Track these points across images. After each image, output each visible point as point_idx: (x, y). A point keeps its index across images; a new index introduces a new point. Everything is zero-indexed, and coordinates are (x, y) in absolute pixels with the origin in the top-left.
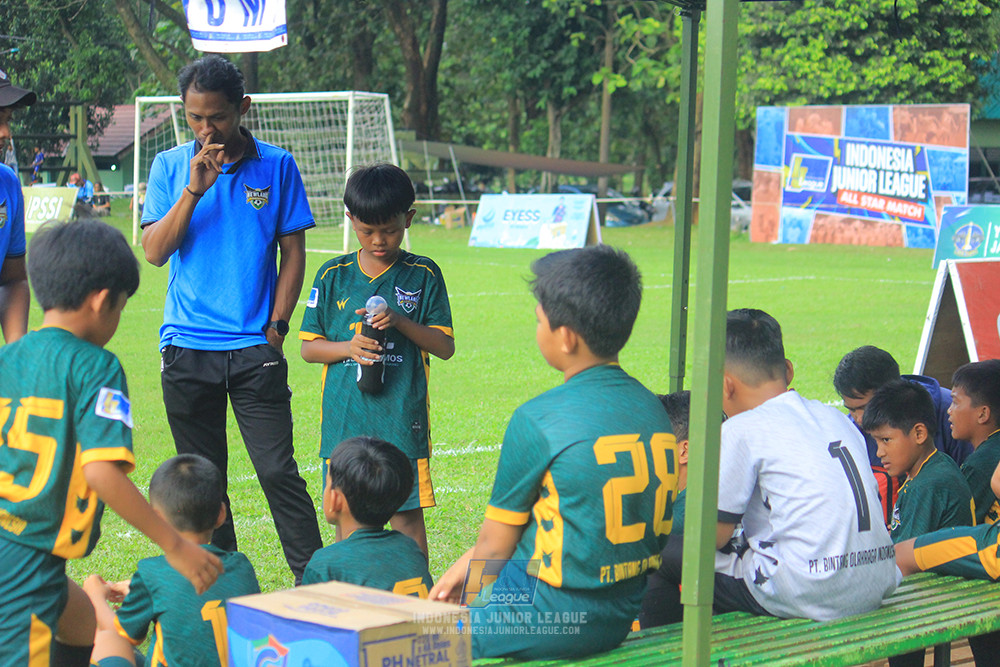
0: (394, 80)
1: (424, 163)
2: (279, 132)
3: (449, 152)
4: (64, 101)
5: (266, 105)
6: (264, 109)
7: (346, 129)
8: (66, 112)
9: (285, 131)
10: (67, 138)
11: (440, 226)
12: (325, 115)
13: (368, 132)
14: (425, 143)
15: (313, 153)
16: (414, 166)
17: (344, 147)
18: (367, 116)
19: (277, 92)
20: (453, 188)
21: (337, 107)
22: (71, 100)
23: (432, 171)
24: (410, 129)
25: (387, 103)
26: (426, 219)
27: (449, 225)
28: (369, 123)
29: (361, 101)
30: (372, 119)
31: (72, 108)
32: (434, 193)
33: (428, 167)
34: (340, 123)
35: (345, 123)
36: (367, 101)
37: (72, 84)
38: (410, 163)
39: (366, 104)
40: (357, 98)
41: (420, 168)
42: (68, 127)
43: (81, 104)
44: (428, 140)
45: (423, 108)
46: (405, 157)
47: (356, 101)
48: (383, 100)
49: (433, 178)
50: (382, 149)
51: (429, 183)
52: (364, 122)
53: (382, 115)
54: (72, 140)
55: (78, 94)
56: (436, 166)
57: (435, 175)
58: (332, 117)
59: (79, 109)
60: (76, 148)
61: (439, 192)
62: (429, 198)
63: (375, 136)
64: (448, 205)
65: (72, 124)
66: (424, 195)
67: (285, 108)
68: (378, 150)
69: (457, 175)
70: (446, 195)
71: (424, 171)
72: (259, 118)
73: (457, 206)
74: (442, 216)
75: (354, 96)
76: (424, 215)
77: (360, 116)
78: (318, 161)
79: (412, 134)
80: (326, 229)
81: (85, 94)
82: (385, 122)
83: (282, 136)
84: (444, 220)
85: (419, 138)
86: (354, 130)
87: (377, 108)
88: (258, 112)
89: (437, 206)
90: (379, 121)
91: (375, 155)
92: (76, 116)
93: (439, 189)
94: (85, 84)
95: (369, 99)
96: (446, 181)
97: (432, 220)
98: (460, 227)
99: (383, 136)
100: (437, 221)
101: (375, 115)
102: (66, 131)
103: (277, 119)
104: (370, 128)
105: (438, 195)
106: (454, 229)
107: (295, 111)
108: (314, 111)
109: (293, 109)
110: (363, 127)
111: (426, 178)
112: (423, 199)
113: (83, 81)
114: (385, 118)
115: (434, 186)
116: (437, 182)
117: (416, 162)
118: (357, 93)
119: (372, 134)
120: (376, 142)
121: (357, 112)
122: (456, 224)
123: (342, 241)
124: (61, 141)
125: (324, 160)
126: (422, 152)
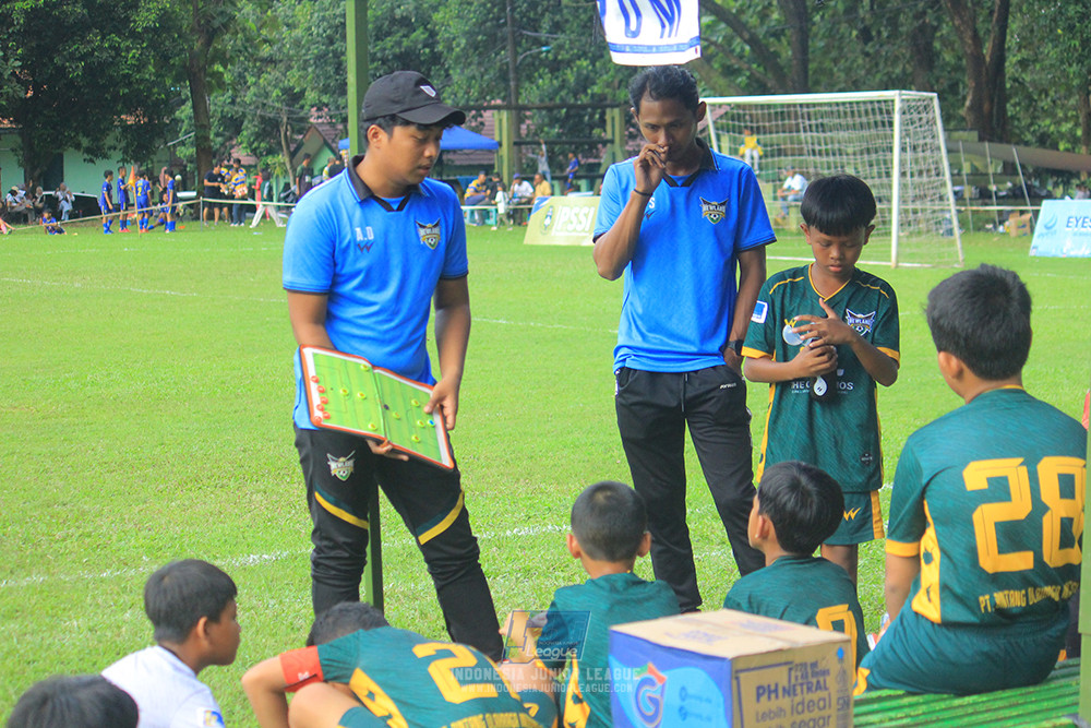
0: (958, 75)
1: (986, 167)
2: (821, 135)
3: (1012, 153)
4: (601, 103)
5: (808, 105)
6: (805, 110)
7: (892, 130)
8: (603, 114)
9: (829, 134)
10: (605, 143)
11: (1003, 234)
12: (871, 116)
13: (916, 133)
14: (987, 144)
15: (859, 157)
16: (977, 169)
17: (891, 150)
18: (915, 116)
19: (831, 92)
20: (1018, 192)
21: (883, 106)
22: (608, 102)
23: (995, 174)
24: (971, 129)
25: (936, 103)
26: (990, 226)
27: (1013, 232)
28: (917, 124)
29: (908, 101)
30: (920, 119)
31: (608, 111)
32: (997, 198)
33: (991, 170)
34: (887, 124)
35: (891, 124)
36: (914, 100)
37: (608, 85)
38: (973, 167)
39: (913, 104)
40: (904, 97)
41: (984, 172)
42: (605, 131)
43: (617, 106)
44: (990, 141)
45: (986, 106)
46: (966, 160)
47: (903, 100)
48: (931, 99)
49: (994, 182)
50: (932, 151)
51: (993, 188)
52: (912, 123)
53: (931, 116)
54: (609, 145)
55: (614, 96)
56: (999, 170)
57: (998, 179)
58: (879, 118)
59: (616, 111)
60: (614, 154)
61: (1003, 197)
62: (992, 205)
63: (924, 138)
64: (1012, 211)
65: (609, 128)
66: (987, 201)
67: (835, 109)
68: (928, 153)
69: (1021, 179)
70: (1011, 201)
71: (987, 174)
72: (800, 120)
73: (1022, 212)
74: (1007, 223)
75: (900, 95)
76: (987, 222)
77: (908, 116)
78: (871, 165)
79: (974, 135)
80: (881, 238)
81: (622, 96)
82: (935, 123)
83: (825, 138)
84: (1008, 227)
85: (981, 139)
86: (901, 131)
87: (925, 107)
88: (799, 113)
89: (1000, 212)
90: (927, 122)
91: (924, 158)
92: (613, 119)
93: (1004, 193)
94: (624, 83)
95: (917, 98)
96: (1009, 185)
97: (995, 227)
98: (1025, 234)
99: (933, 137)
100: (1001, 229)
101: (924, 115)
102: (603, 135)
103: (820, 121)
104: (919, 129)
105: (1001, 200)
106: (1019, 236)
107: (838, 111)
108: (852, 112)
109: (836, 110)
110: (911, 127)
111: (989, 183)
112: (986, 205)
113: (621, 82)
114: (934, 118)
115: (998, 190)
116: (1001, 187)
117: (978, 164)
118: (904, 92)
119: (921, 136)
120: (926, 144)
121: (904, 113)
122: (1021, 231)
123: (890, 251)
124: (600, 146)
125: (878, 164)
126: (983, 155)
